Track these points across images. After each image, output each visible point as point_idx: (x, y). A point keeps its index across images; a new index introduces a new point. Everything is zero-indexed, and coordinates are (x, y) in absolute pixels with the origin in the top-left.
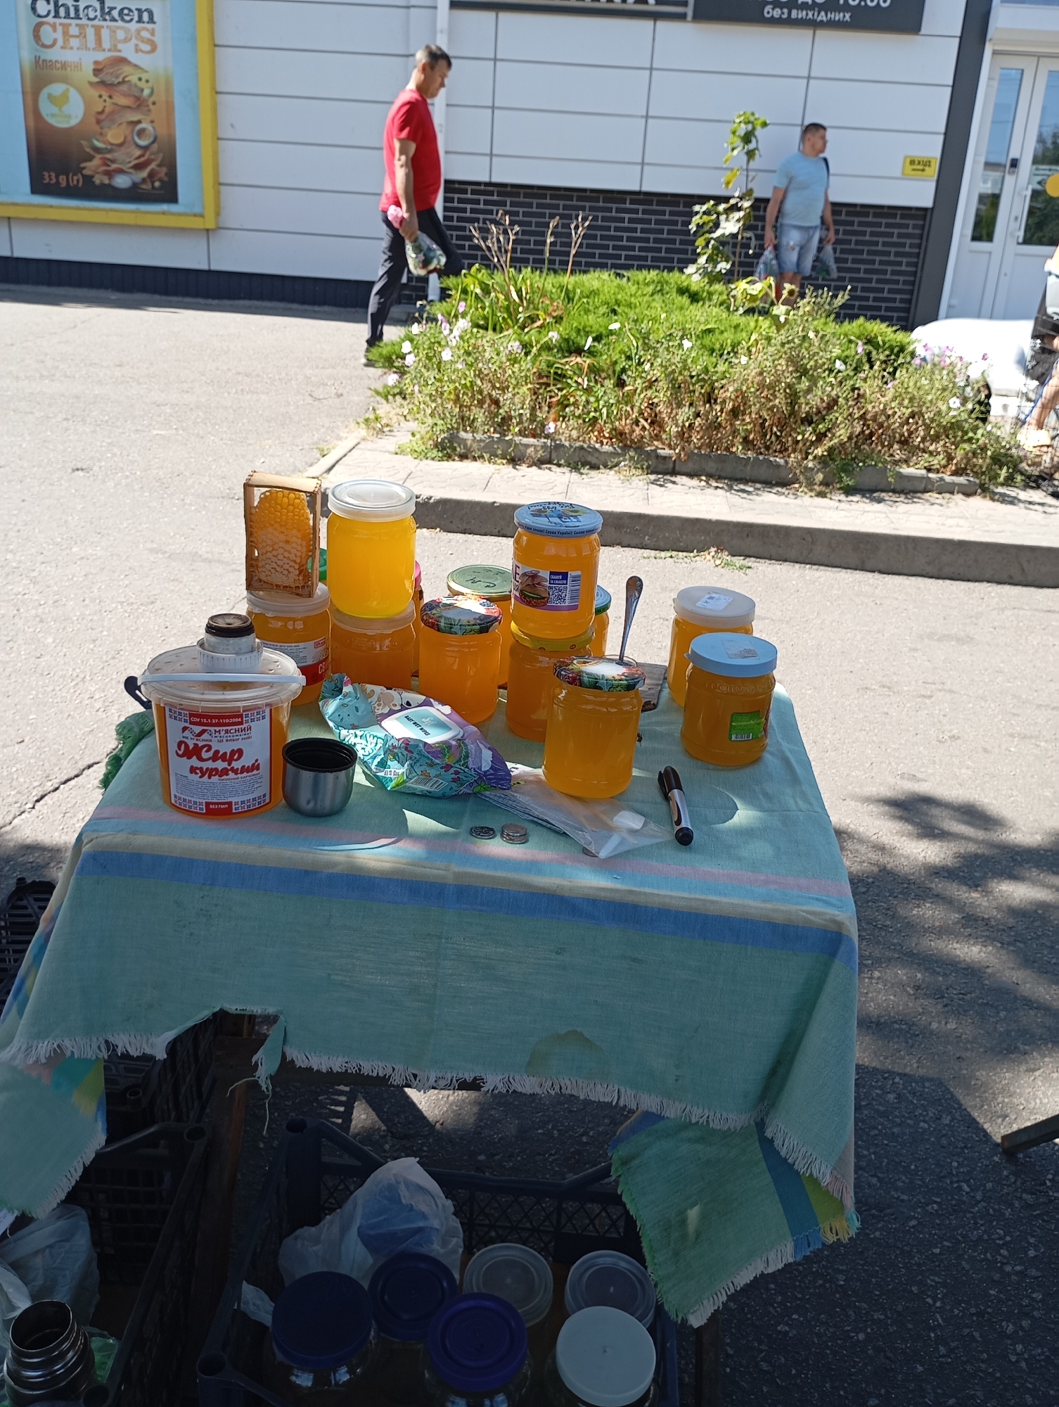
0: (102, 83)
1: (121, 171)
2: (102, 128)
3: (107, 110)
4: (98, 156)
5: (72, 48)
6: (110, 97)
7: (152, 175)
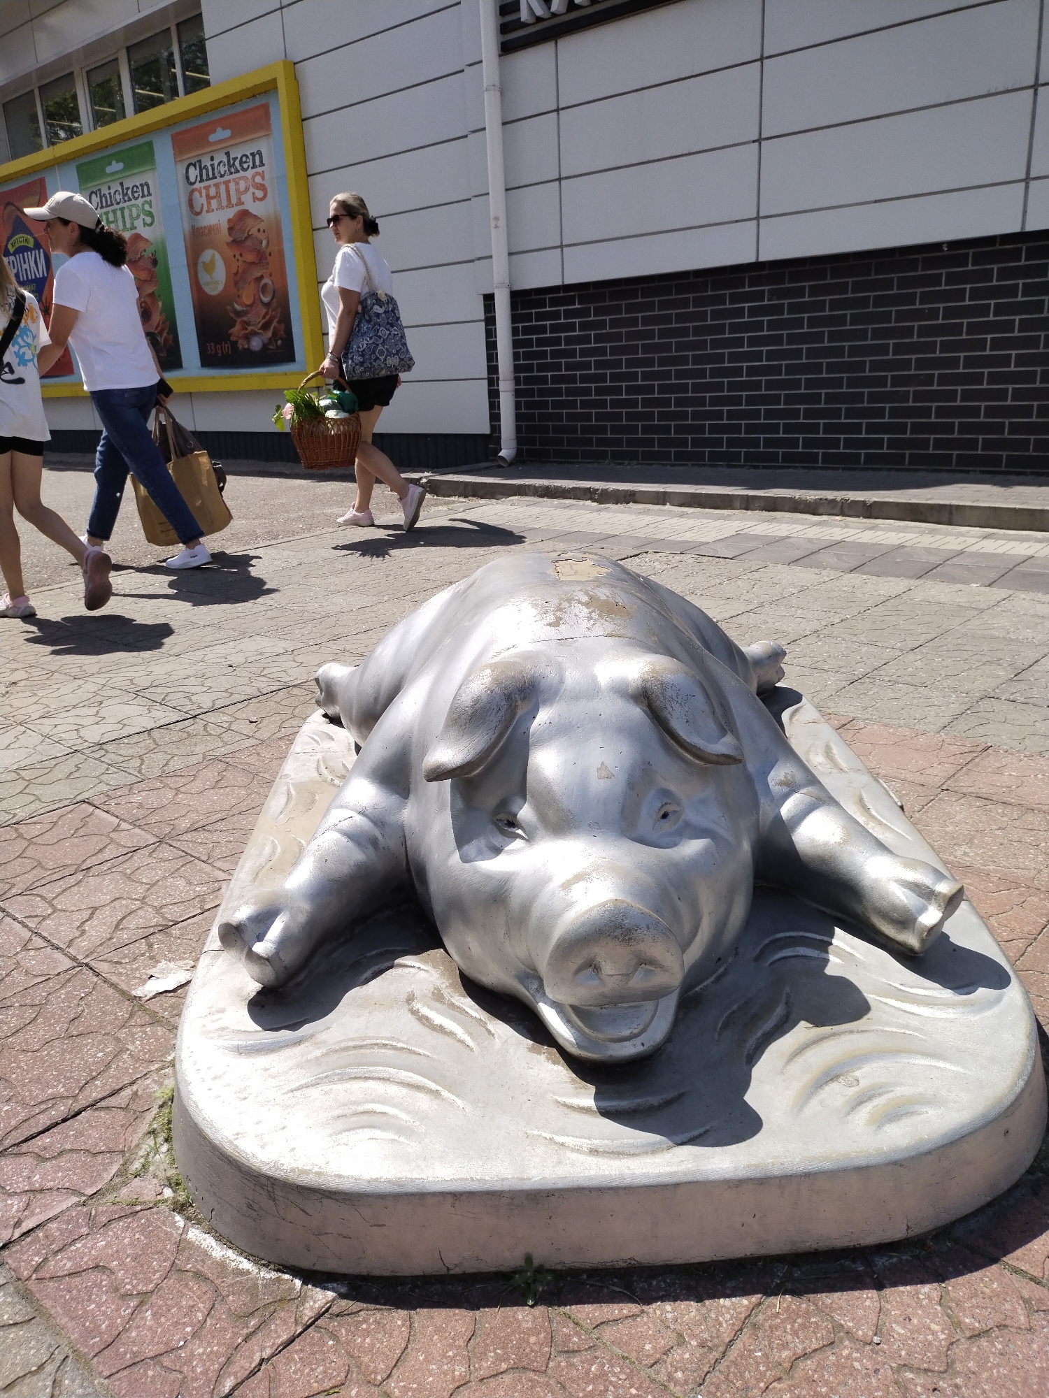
0: (234, 241)
1: (254, 334)
2: (238, 290)
3: (240, 271)
4: (239, 320)
5: (213, 210)
6: (241, 255)
7: (274, 334)
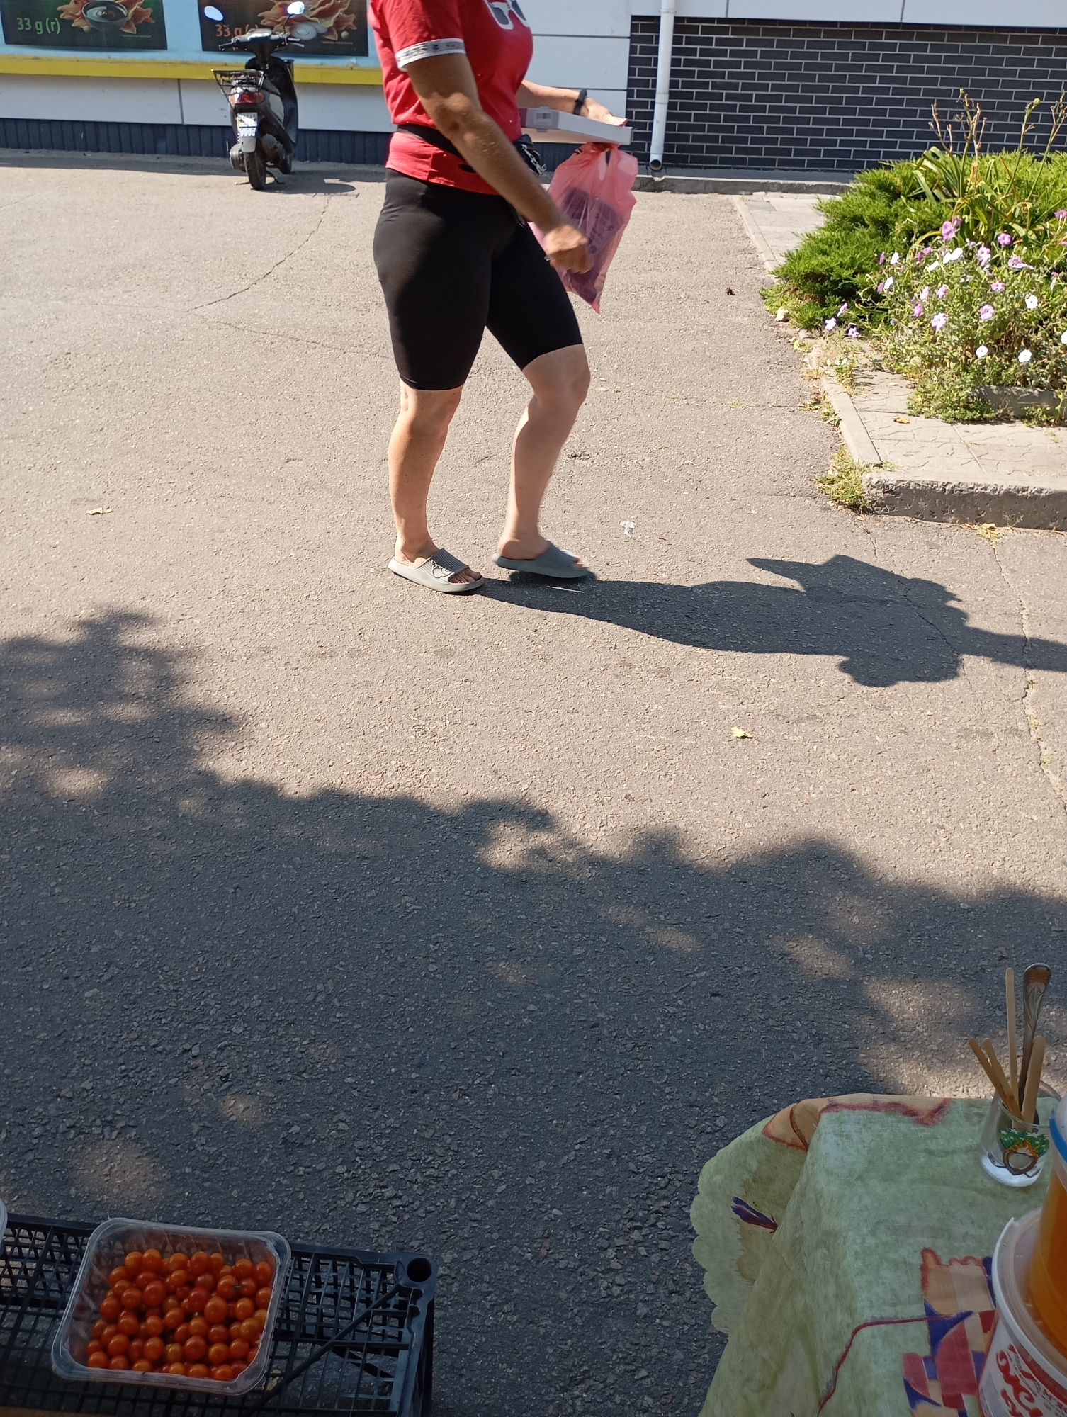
4: (278, 3)
7: (338, 23)
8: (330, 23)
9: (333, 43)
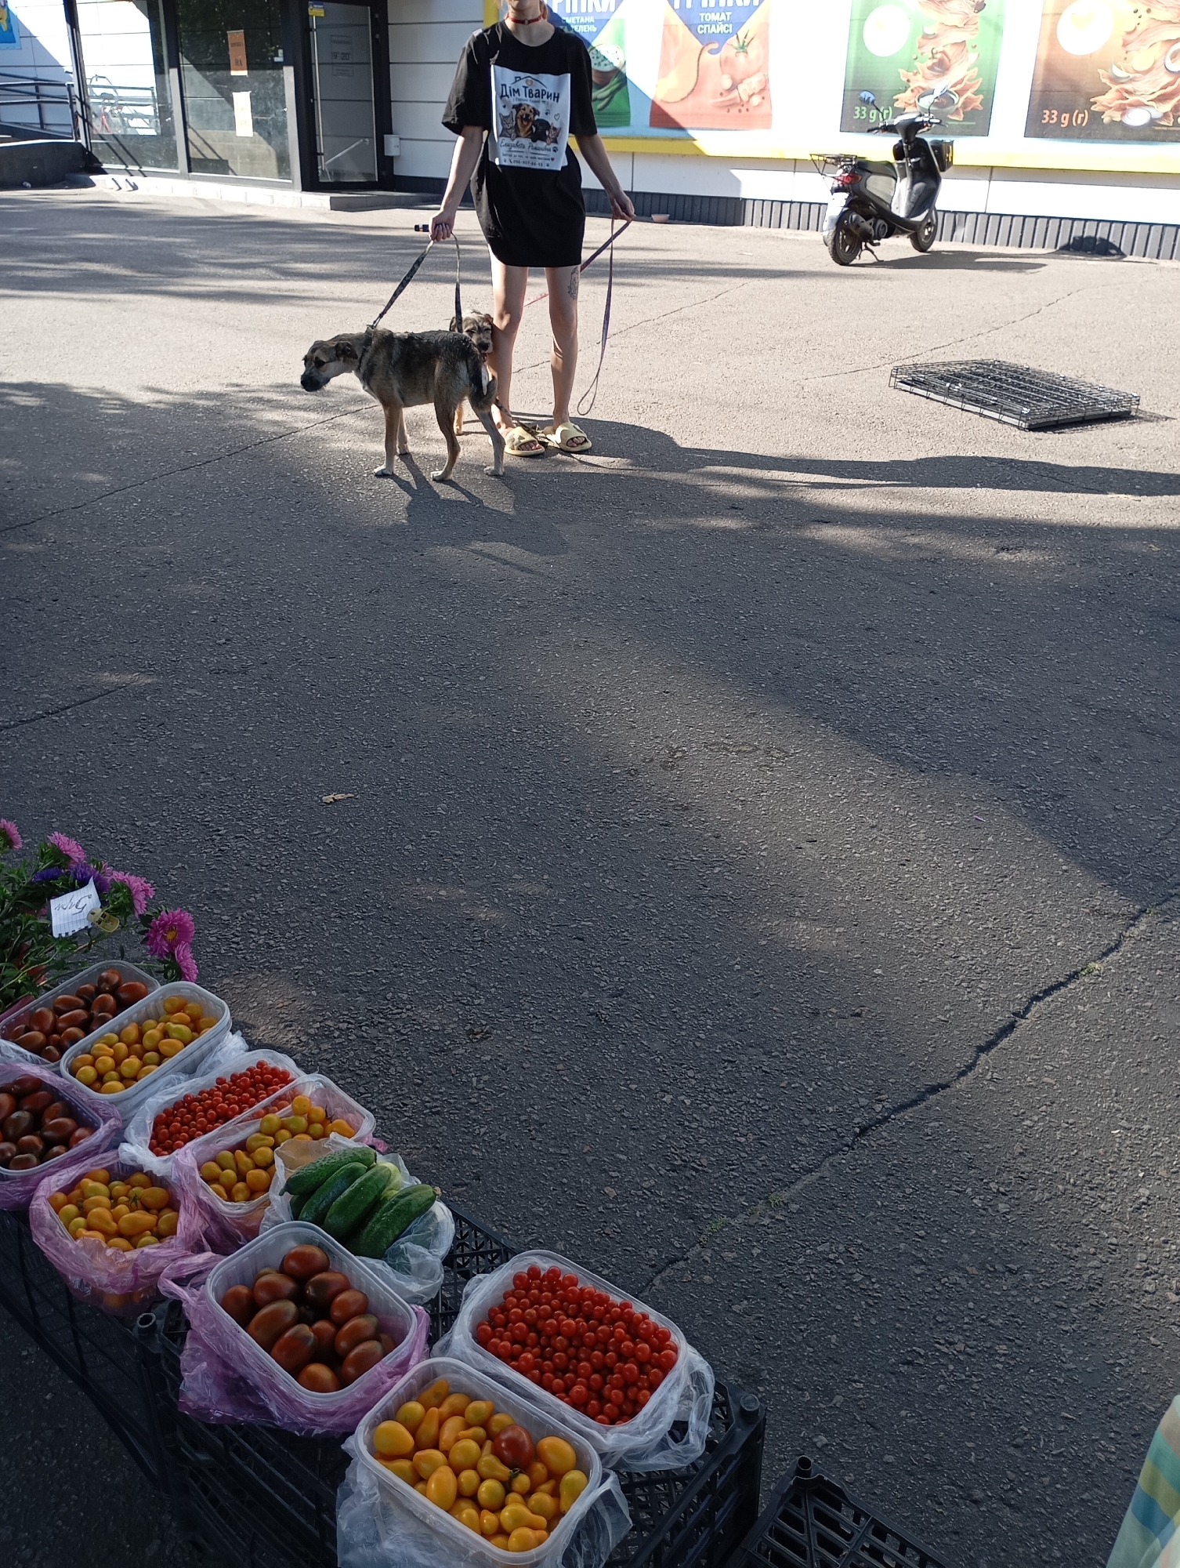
1: (1139, 105)
2: (1127, 52)
4: (1115, 87)
6: (1148, 11)
8: (1167, 107)
9: (1165, 129)
